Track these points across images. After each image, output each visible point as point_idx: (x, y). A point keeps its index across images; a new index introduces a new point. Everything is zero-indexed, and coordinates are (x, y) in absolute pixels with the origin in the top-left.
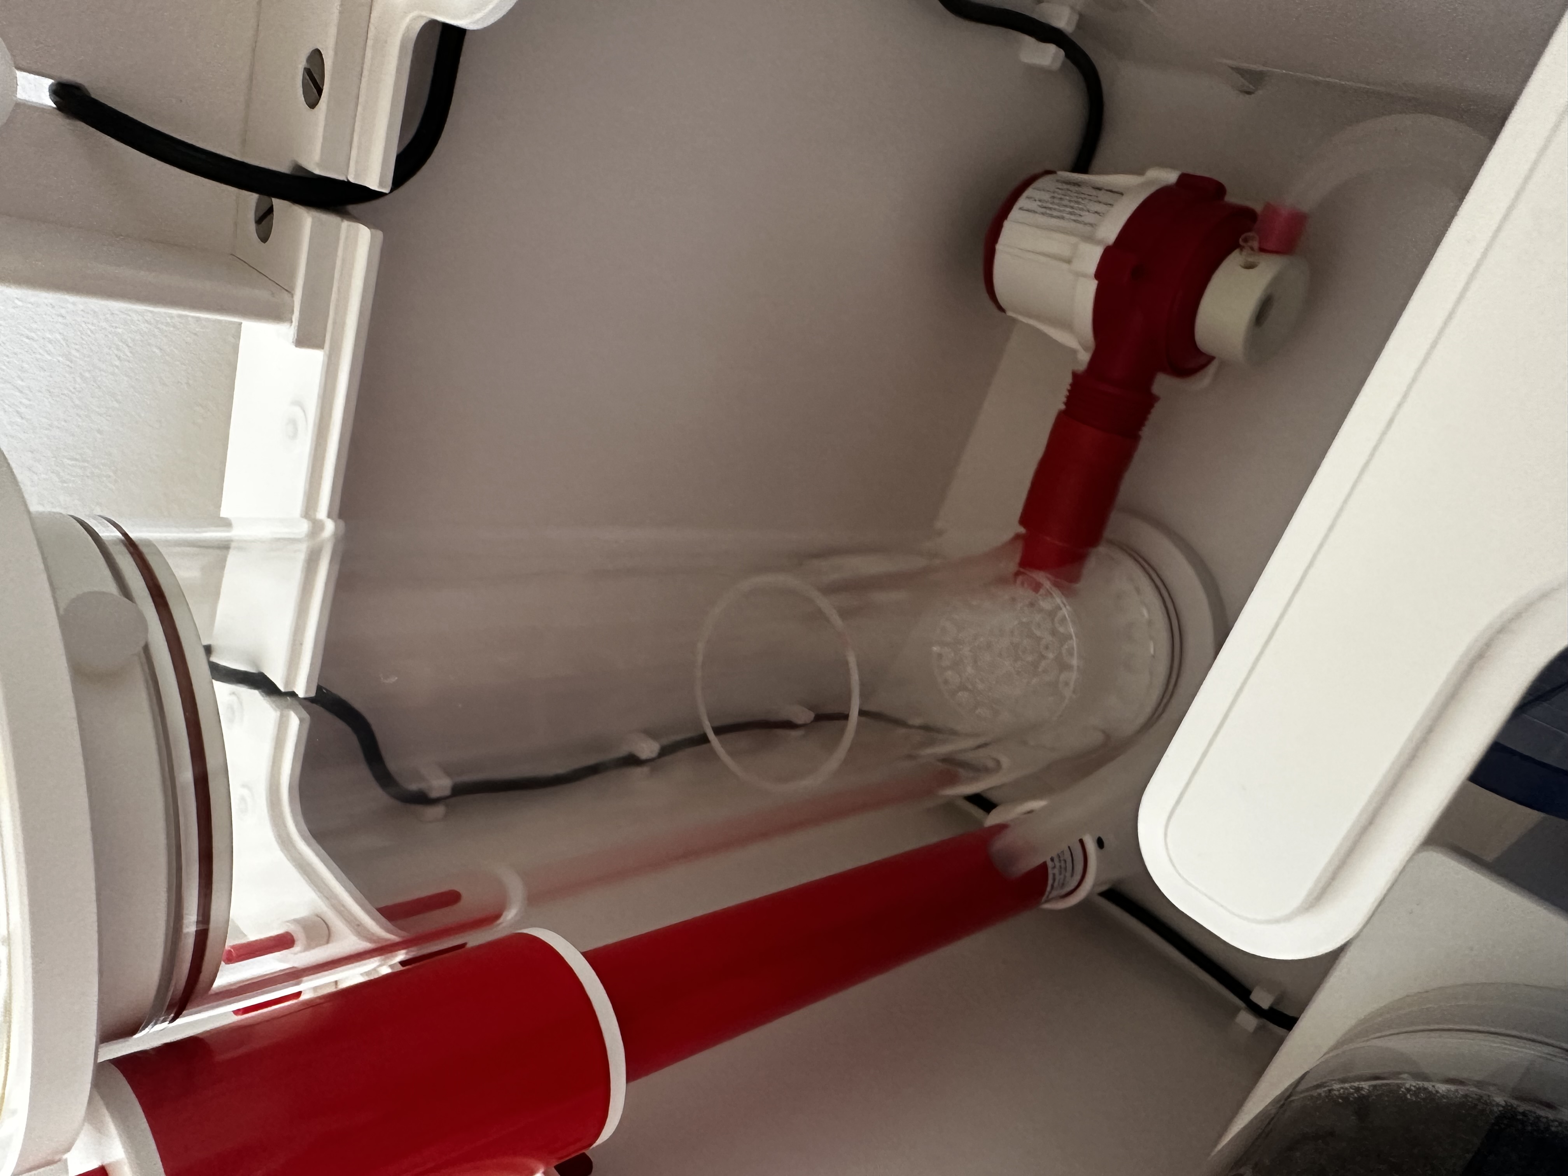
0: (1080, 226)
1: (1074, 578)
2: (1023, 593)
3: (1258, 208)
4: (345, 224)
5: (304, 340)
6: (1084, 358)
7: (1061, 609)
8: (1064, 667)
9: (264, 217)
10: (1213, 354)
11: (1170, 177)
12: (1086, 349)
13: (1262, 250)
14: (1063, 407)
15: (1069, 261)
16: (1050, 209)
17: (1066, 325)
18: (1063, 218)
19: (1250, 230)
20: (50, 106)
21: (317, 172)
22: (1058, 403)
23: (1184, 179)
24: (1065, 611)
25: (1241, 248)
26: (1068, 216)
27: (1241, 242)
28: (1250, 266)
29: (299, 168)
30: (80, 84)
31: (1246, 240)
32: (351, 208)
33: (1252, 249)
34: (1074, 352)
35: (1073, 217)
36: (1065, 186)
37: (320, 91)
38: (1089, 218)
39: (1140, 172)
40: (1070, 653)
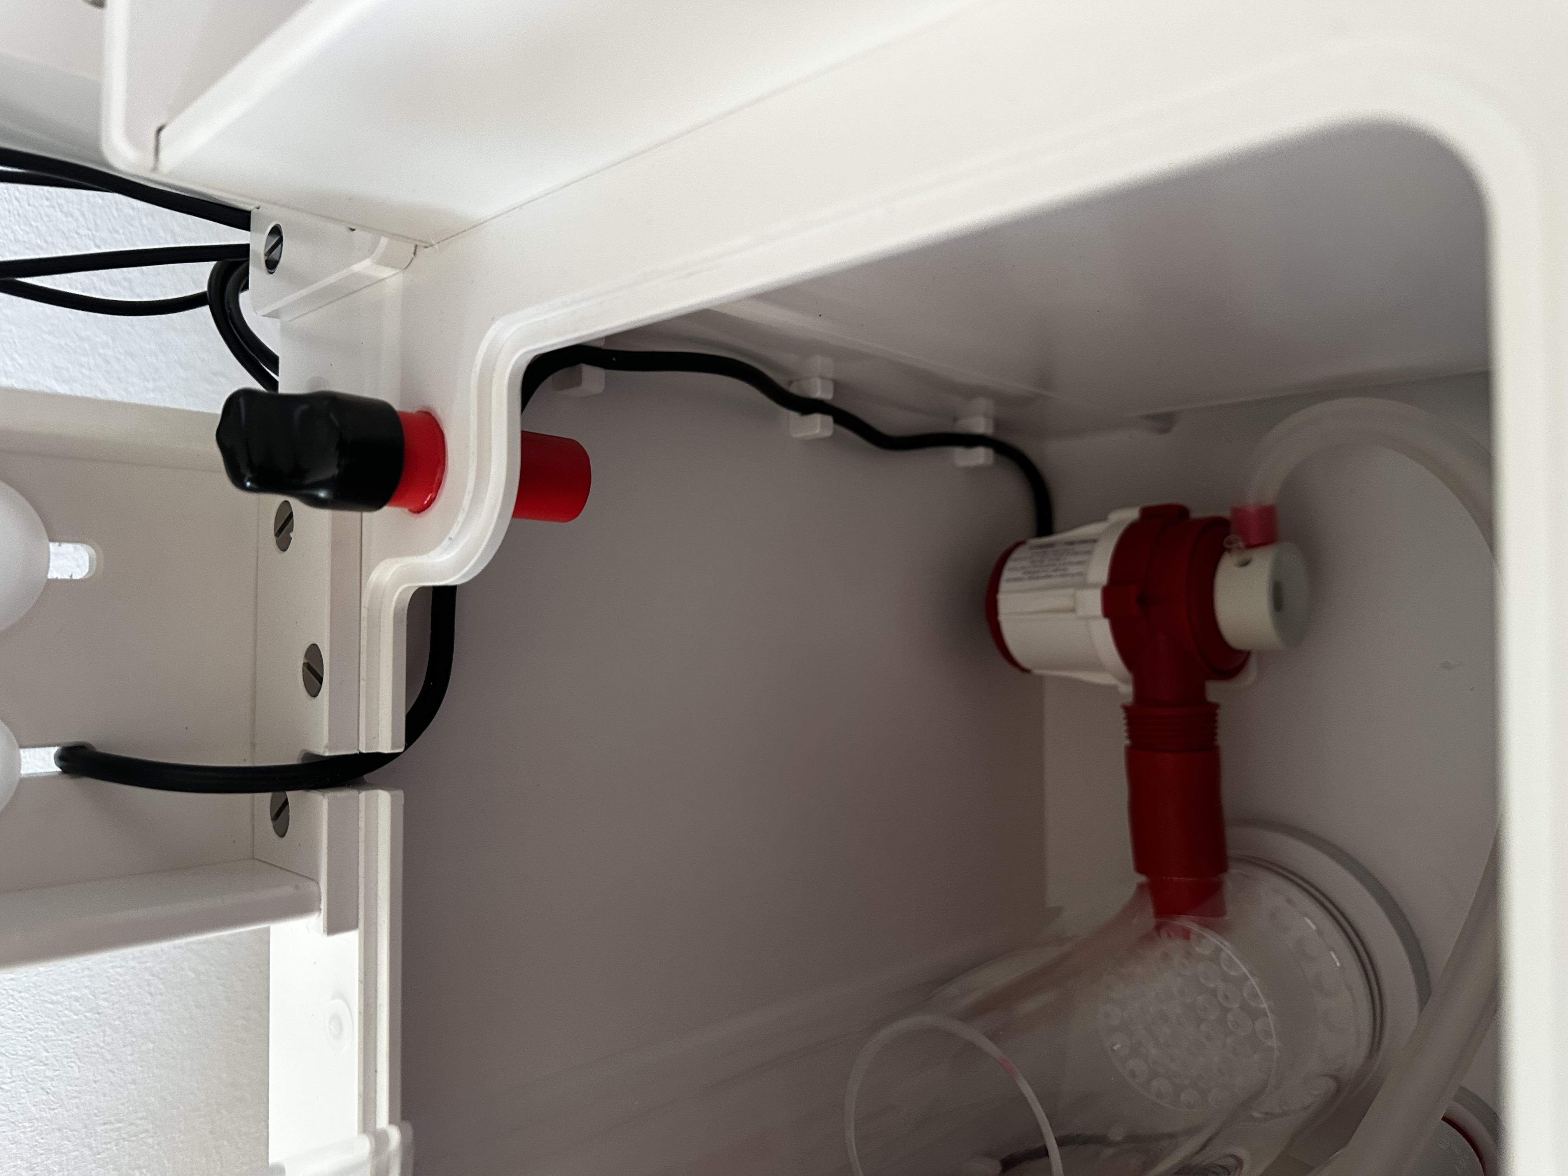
0: (1069, 579)
1: (1219, 911)
2: (1174, 946)
3: (1226, 514)
4: (363, 795)
5: (334, 927)
6: (1127, 690)
7: (1221, 950)
8: (1255, 1015)
9: (280, 814)
10: (1248, 648)
11: (1132, 514)
12: (1123, 681)
13: (1250, 546)
14: (1127, 742)
15: (1073, 610)
16: (1034, 572)
17: (1097, 666)
18: (1049, 576)
19: (1229, 534)
20: (57, 772)
21: (327, 754)
22: (1123, 741)
23: (1147, 513)
24: (1227, 949)
25: (1229, 550)
26: (1054, 574)
27: (1227, 546)
28: (1245, 563)
29: (308, 755)
30: (84, 743)
31: (1230, 543)
32: (367, 777)
33: (1239, 548)
34: (1113, 689)
35: (1059, 573)
36: (1039, 550)
37: (320, 680)
38: (1073, 569)
39: (1103, 518)
40: (1255, 996)
